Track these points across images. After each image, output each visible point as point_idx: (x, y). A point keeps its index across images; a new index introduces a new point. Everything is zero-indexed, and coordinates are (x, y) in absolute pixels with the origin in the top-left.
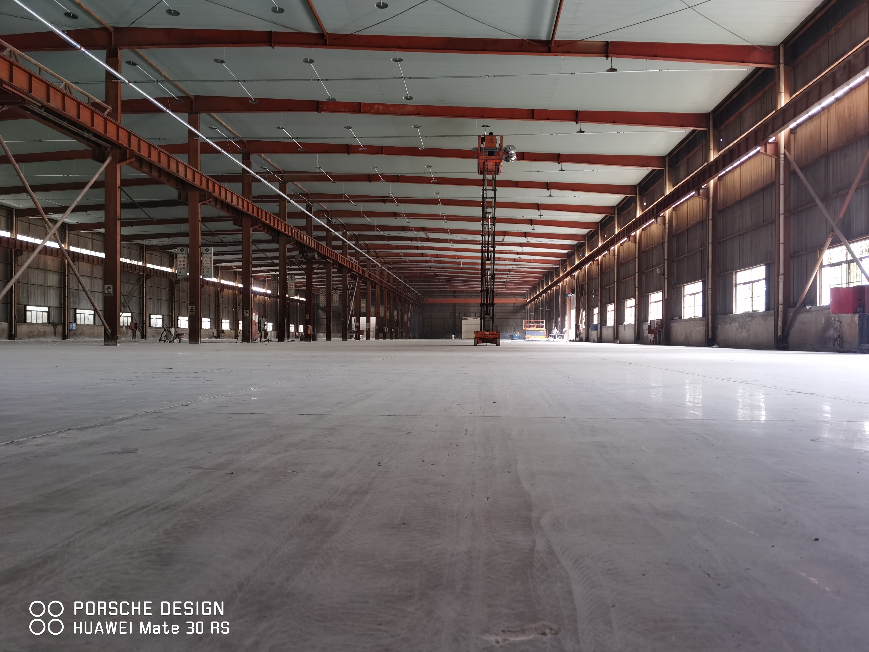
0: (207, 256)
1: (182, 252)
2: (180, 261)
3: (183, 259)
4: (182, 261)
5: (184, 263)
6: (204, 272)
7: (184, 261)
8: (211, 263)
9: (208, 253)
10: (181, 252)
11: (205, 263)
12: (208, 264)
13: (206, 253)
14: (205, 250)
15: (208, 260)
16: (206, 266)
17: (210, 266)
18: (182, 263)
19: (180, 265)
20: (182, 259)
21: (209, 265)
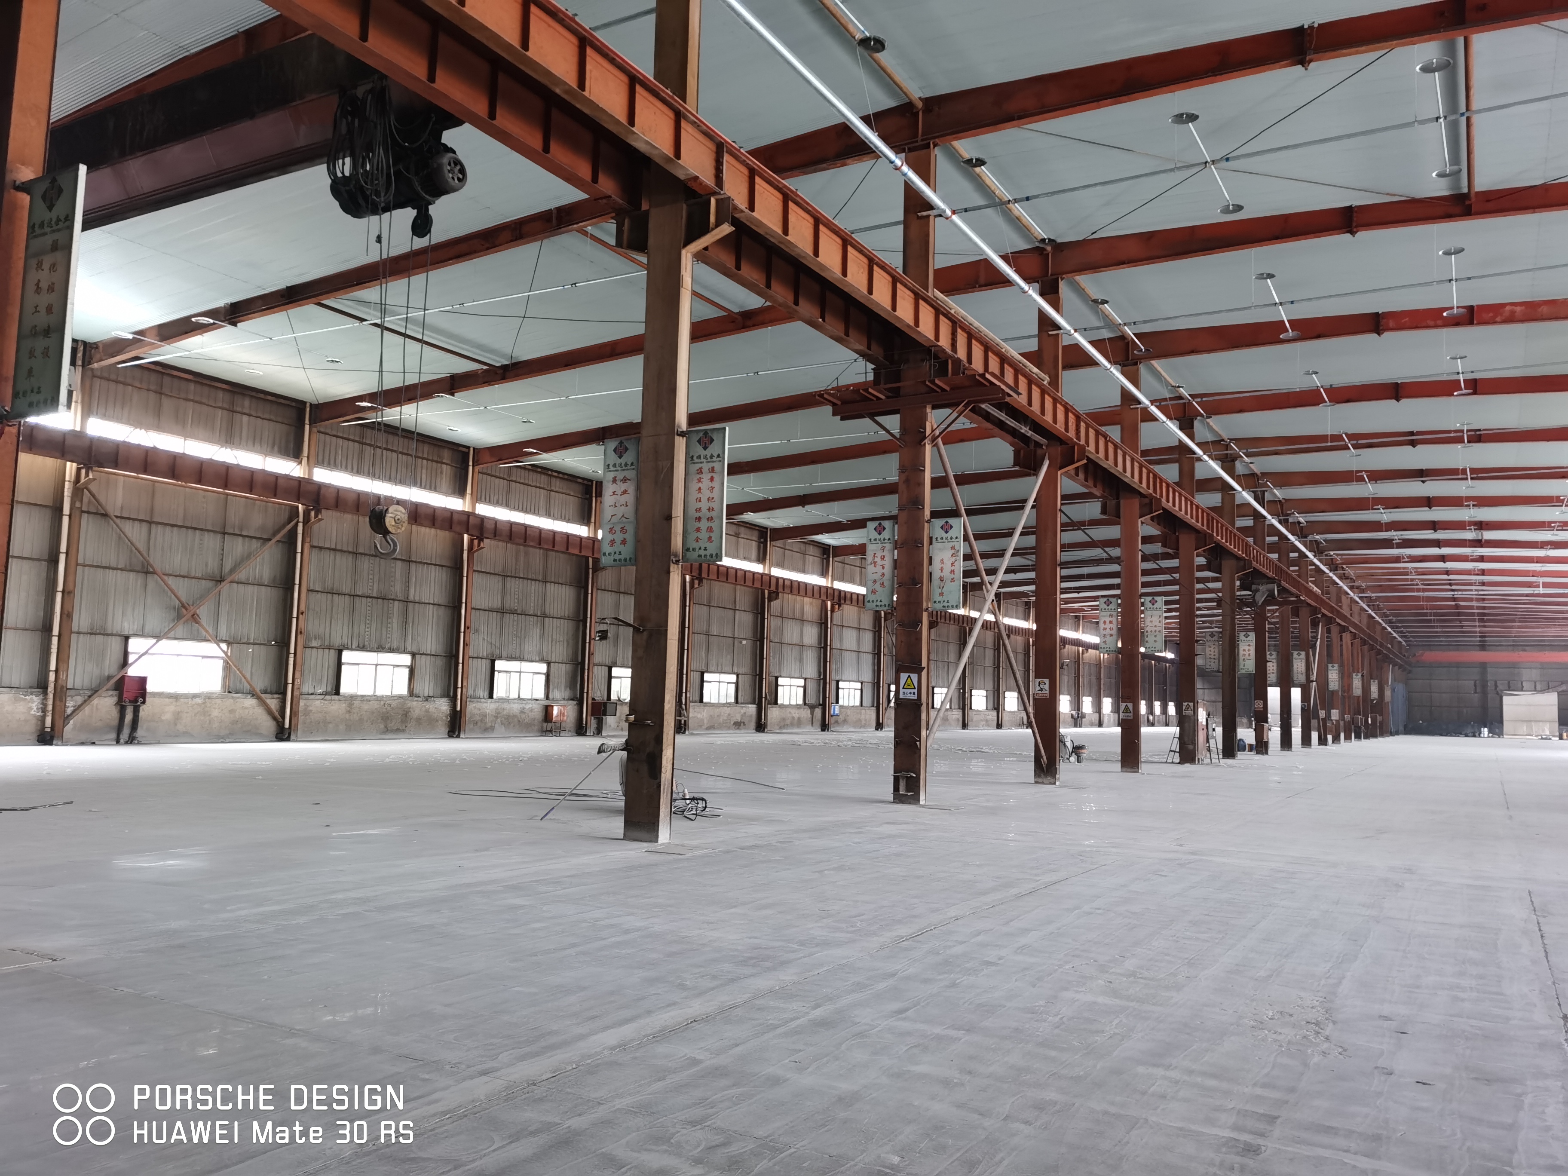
0: (1154, 613)
1: (1108, 606)
2: (1105, 622)
3: (1111, 619)
4: (1108, 622)
5: (1111, 626)
6: (1147, 642)
7: (1111, 622)
8: (1160, 625)
9: (1155, 606)
10: (1106, 606)
11: (1150, 625)
12: (1155, 626)
13: (1152, 606)
14: (1150, 602)
15: (1155, 620)
16: (1151, 631)
17: (1159, 631)
18: (1108, 626)
19: (1105, 629)
20: (1108, 620)
21: (1158, 629)
